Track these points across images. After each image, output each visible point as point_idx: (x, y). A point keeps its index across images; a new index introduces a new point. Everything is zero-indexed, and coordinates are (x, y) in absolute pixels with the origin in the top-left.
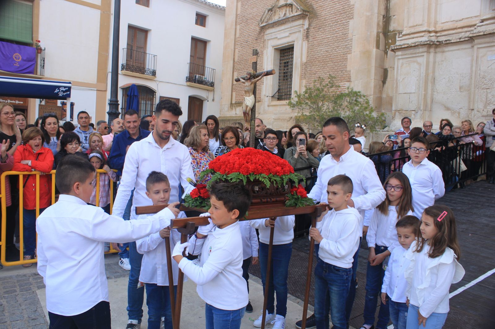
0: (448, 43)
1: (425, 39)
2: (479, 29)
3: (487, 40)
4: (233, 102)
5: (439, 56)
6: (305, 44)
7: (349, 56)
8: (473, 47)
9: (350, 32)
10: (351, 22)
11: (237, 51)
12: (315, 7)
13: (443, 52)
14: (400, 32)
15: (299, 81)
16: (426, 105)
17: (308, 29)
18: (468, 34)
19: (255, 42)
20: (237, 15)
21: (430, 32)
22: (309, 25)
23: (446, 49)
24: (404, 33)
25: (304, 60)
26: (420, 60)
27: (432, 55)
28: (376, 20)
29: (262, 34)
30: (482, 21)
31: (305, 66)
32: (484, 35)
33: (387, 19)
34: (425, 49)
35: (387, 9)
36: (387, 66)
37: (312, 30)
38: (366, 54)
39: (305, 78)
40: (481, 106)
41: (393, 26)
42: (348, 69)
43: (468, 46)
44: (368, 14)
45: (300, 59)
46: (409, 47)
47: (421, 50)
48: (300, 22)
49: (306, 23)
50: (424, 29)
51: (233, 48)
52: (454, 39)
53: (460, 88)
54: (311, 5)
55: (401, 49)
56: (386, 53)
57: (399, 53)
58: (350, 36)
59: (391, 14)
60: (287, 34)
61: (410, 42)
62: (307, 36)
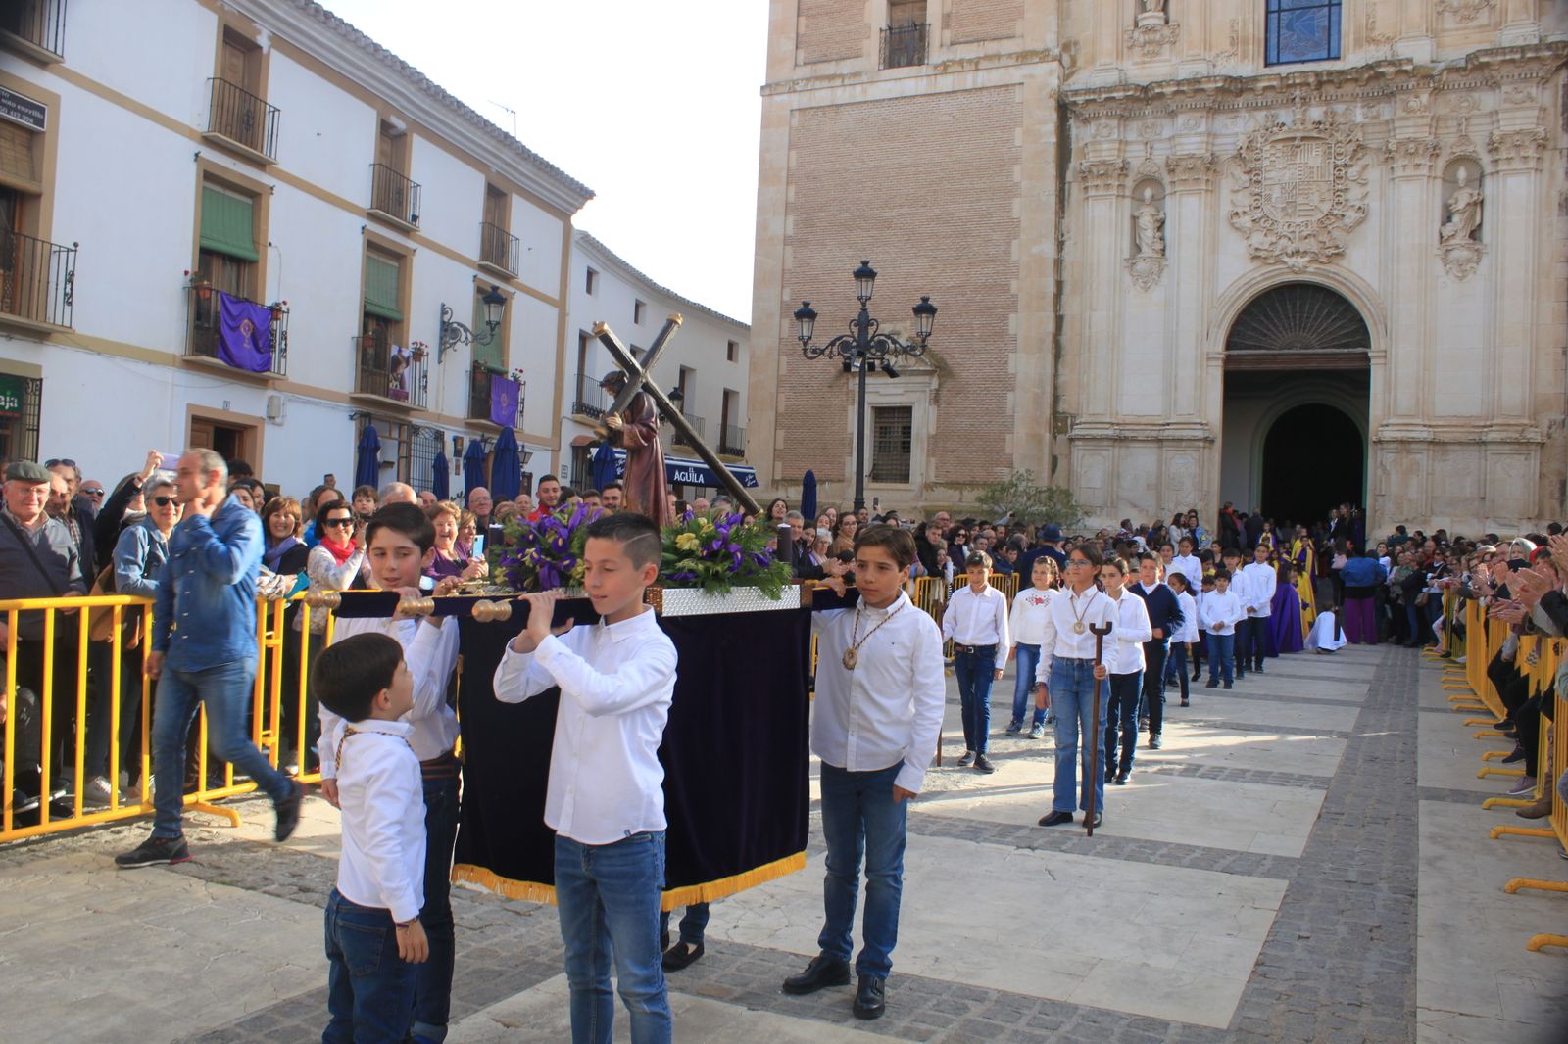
0: (1134, 439)
1: (1110, 432)
2: (1166, 433)
3: (1175, 443)
4: (778, 477)
5: (1123, 450)
6: (933, 411)
7: (1008, 436)
8: (1161, 447)
9: (1009, 406)
10: (1010, 395)
11: (782, 397)
12: (949, 362)
13: (1128, 447)
14: (1074, 417)
15: (924, 458)
16: (1112, 503)
17: (937, 390)
18: (1154, 434)
19: (826, 389)
20: (780, 339)
21: (1112, 424)
22: (940, 385)
23: (1132, 444)
24: (1083, 420)
25: (933, 431)
26: (1105, 453)
27: (1117, 449)
28: (1048, 399)
29: (843, 380)
30: (1168, 424)
31: (934, 440)
32: (1173, 440)
33: (1056, 399)
34: (1110, 443)
35: (1056, 387)
36: (1057, 453)
37: (944, 392)
38: (1036, 439)
39: (934, 456)
40: (1172, 506)
41: (1062, 407)
42: (1008, 451)
43: (1155, 445)
44: (1037, 390)
45: (925, 430)
46: (1094, 438)
47: (1106, 443)
48: (926, 379)
49: (935, 383)
50: (1109, 420)
51: (774, 390)
52: (1141, 435)
53: (1148, 485)
54: (942, 359)
55: (1083, 438)
56: (1055, 437)
57: (1077, 443)
58: (1009, 412)
59: (1060, 392)
60: (900, 391)
61: (1094, 432)
62: (936, 398)
